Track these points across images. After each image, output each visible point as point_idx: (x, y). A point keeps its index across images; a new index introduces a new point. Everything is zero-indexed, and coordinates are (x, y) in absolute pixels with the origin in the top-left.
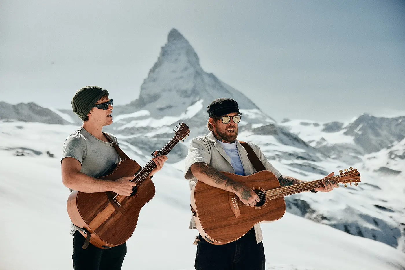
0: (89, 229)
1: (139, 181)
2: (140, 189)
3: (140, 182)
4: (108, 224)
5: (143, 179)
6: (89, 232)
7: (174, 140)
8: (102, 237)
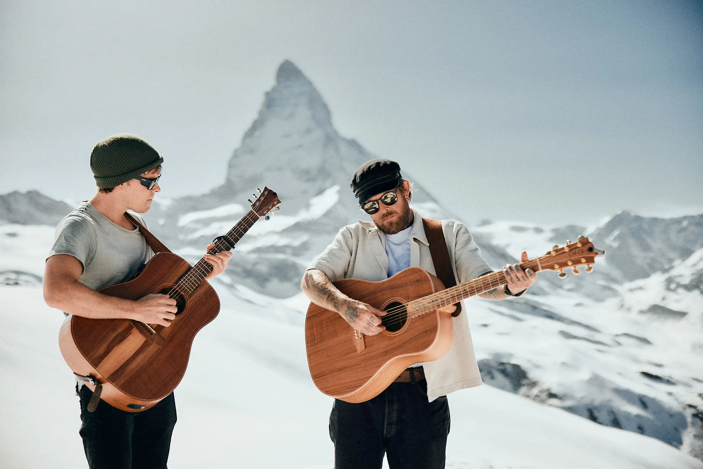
0: (99, 376)
1: (188, 288)
2: (190, 302)
3: (190, 290)
4: (134, 365)
5: (195, 285)
6: (99, 383)
7: (249, 217)
8: (123, 388)
